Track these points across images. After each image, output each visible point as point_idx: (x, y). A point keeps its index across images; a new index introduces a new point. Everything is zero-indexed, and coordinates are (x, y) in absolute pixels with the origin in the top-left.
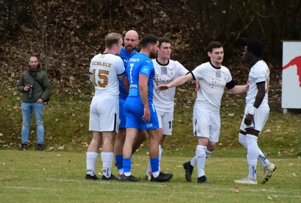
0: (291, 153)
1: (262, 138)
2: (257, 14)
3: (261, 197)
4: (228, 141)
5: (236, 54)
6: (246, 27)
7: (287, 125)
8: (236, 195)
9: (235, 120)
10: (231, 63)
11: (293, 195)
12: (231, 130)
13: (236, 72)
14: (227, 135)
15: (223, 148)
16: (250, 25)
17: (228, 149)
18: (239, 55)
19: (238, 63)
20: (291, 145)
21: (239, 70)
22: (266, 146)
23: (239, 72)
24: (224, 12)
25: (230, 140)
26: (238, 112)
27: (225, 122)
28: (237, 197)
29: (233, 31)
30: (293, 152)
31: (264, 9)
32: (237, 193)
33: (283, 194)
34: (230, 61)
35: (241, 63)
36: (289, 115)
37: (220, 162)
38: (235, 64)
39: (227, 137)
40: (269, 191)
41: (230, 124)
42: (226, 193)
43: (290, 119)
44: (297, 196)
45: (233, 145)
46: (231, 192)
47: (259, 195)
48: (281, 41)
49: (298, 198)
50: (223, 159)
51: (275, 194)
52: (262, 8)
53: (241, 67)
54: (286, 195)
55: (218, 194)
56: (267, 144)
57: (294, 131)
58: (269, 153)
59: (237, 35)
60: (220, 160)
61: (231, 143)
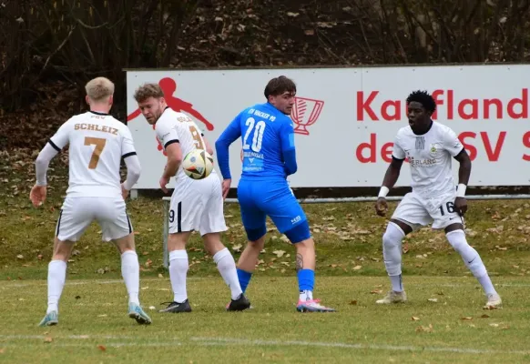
0: (146, 268)
1: (94, 243)
2: (78, 23)
3: (89, 349)
4: (34, 251)
5: (44, 95)
6: (60, 47)
7: (138, 218)
8: (46, 345)
9: (45, 213)
10: (35, 111)
11: (147, 342)
12: (38, 230)
13: (46, 127)
14: (31, 239)
15: (25, 263)
16: (68, 42)
17: (33, 264)
18: (49, 97)
19: (50, 111)
20: (146, 253)
21: (50, 123)
22: (103, 258)
23: (50, 126)
24: (20, 19)
25: (38, 248)
26: (51, 198)
27: (28, 217)
28: (47, 350)
29: (38, 54)
30: (150, 267)
31: (91, 13)
32: (48, 342)
33: (129, 341)
34: (33, 108)
35: (53, 110)
36: (142, 201)
37: (18, 288)
38: (44, 114)
39: (31, 243)
40: (105, 337)
41: (37, 220)
42: (28, 343)
43: (143, 207)
44: (154, 345)
45: (42, 258)
46: (37, 341)
47: (88, 345)
48: (124, 70)
49: (155, 348)
50: (25, 284)
51: (115, 341)
52: (88, 12)
53: (54, 118)
54: (135, 344)
55: (14, 346)
56: (103, 254)
57: (150, 230)
58: (107, 269)
59: (44, 60)
60: (20, 286)
61: (39, 253)
